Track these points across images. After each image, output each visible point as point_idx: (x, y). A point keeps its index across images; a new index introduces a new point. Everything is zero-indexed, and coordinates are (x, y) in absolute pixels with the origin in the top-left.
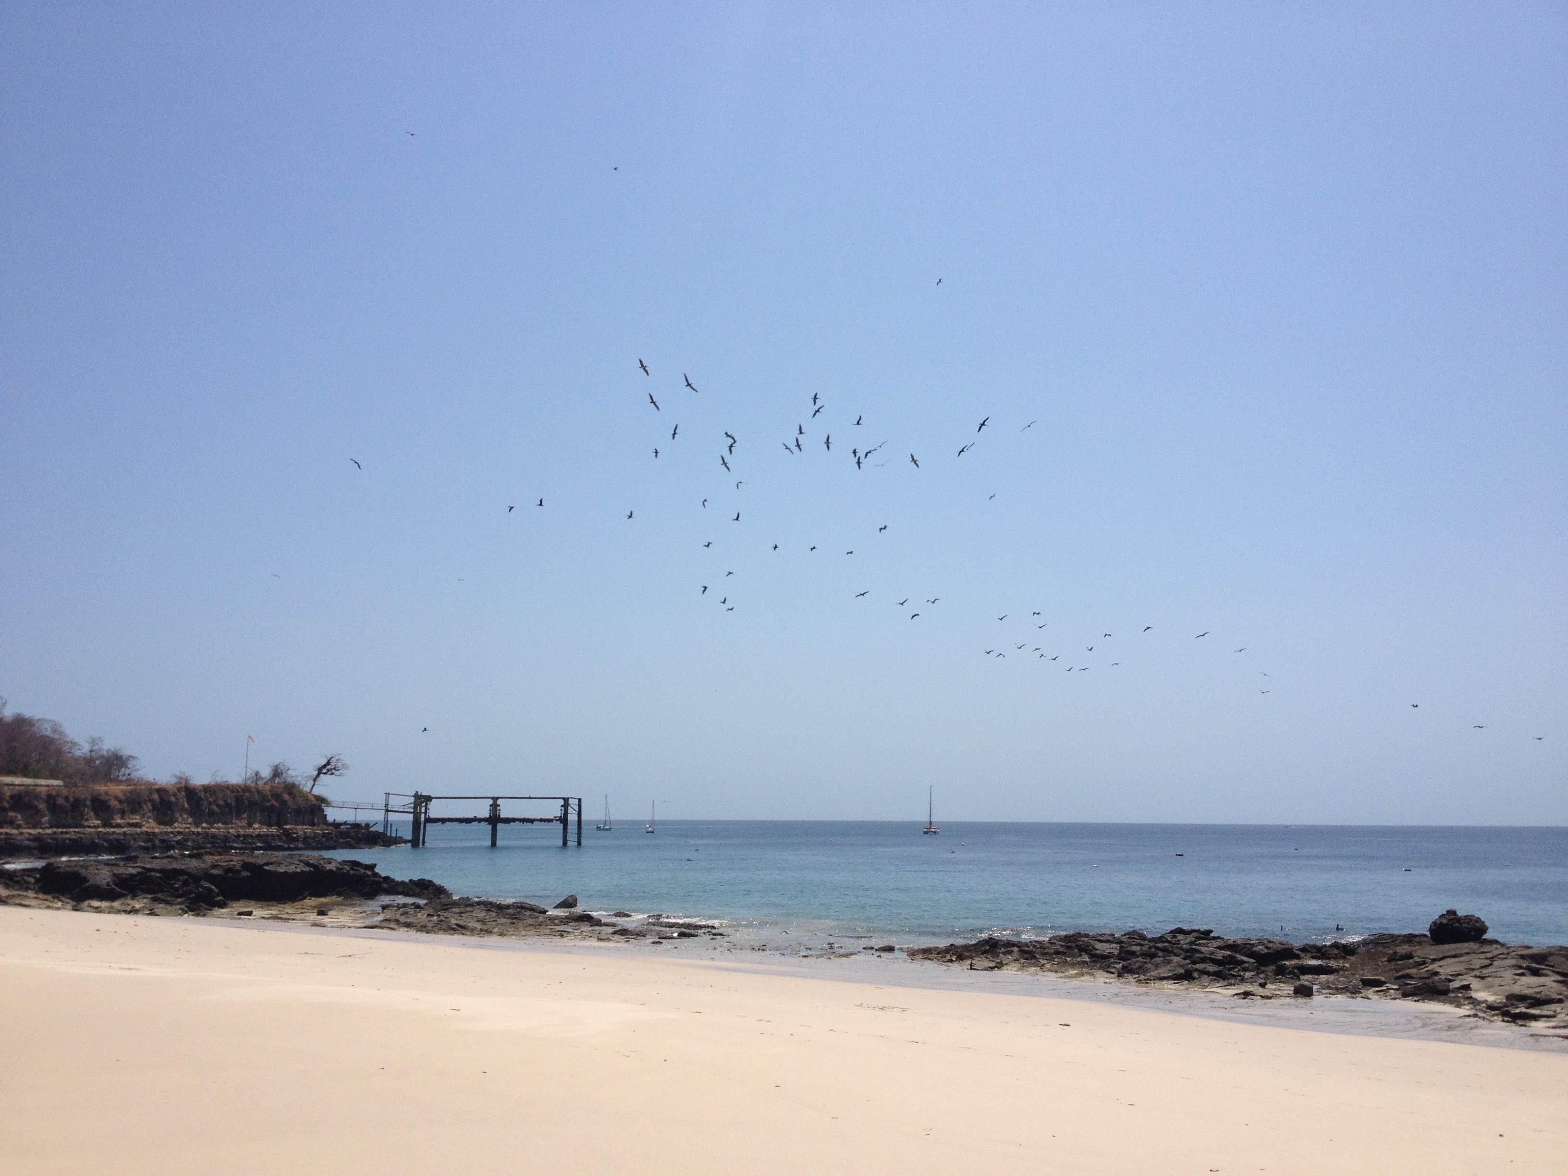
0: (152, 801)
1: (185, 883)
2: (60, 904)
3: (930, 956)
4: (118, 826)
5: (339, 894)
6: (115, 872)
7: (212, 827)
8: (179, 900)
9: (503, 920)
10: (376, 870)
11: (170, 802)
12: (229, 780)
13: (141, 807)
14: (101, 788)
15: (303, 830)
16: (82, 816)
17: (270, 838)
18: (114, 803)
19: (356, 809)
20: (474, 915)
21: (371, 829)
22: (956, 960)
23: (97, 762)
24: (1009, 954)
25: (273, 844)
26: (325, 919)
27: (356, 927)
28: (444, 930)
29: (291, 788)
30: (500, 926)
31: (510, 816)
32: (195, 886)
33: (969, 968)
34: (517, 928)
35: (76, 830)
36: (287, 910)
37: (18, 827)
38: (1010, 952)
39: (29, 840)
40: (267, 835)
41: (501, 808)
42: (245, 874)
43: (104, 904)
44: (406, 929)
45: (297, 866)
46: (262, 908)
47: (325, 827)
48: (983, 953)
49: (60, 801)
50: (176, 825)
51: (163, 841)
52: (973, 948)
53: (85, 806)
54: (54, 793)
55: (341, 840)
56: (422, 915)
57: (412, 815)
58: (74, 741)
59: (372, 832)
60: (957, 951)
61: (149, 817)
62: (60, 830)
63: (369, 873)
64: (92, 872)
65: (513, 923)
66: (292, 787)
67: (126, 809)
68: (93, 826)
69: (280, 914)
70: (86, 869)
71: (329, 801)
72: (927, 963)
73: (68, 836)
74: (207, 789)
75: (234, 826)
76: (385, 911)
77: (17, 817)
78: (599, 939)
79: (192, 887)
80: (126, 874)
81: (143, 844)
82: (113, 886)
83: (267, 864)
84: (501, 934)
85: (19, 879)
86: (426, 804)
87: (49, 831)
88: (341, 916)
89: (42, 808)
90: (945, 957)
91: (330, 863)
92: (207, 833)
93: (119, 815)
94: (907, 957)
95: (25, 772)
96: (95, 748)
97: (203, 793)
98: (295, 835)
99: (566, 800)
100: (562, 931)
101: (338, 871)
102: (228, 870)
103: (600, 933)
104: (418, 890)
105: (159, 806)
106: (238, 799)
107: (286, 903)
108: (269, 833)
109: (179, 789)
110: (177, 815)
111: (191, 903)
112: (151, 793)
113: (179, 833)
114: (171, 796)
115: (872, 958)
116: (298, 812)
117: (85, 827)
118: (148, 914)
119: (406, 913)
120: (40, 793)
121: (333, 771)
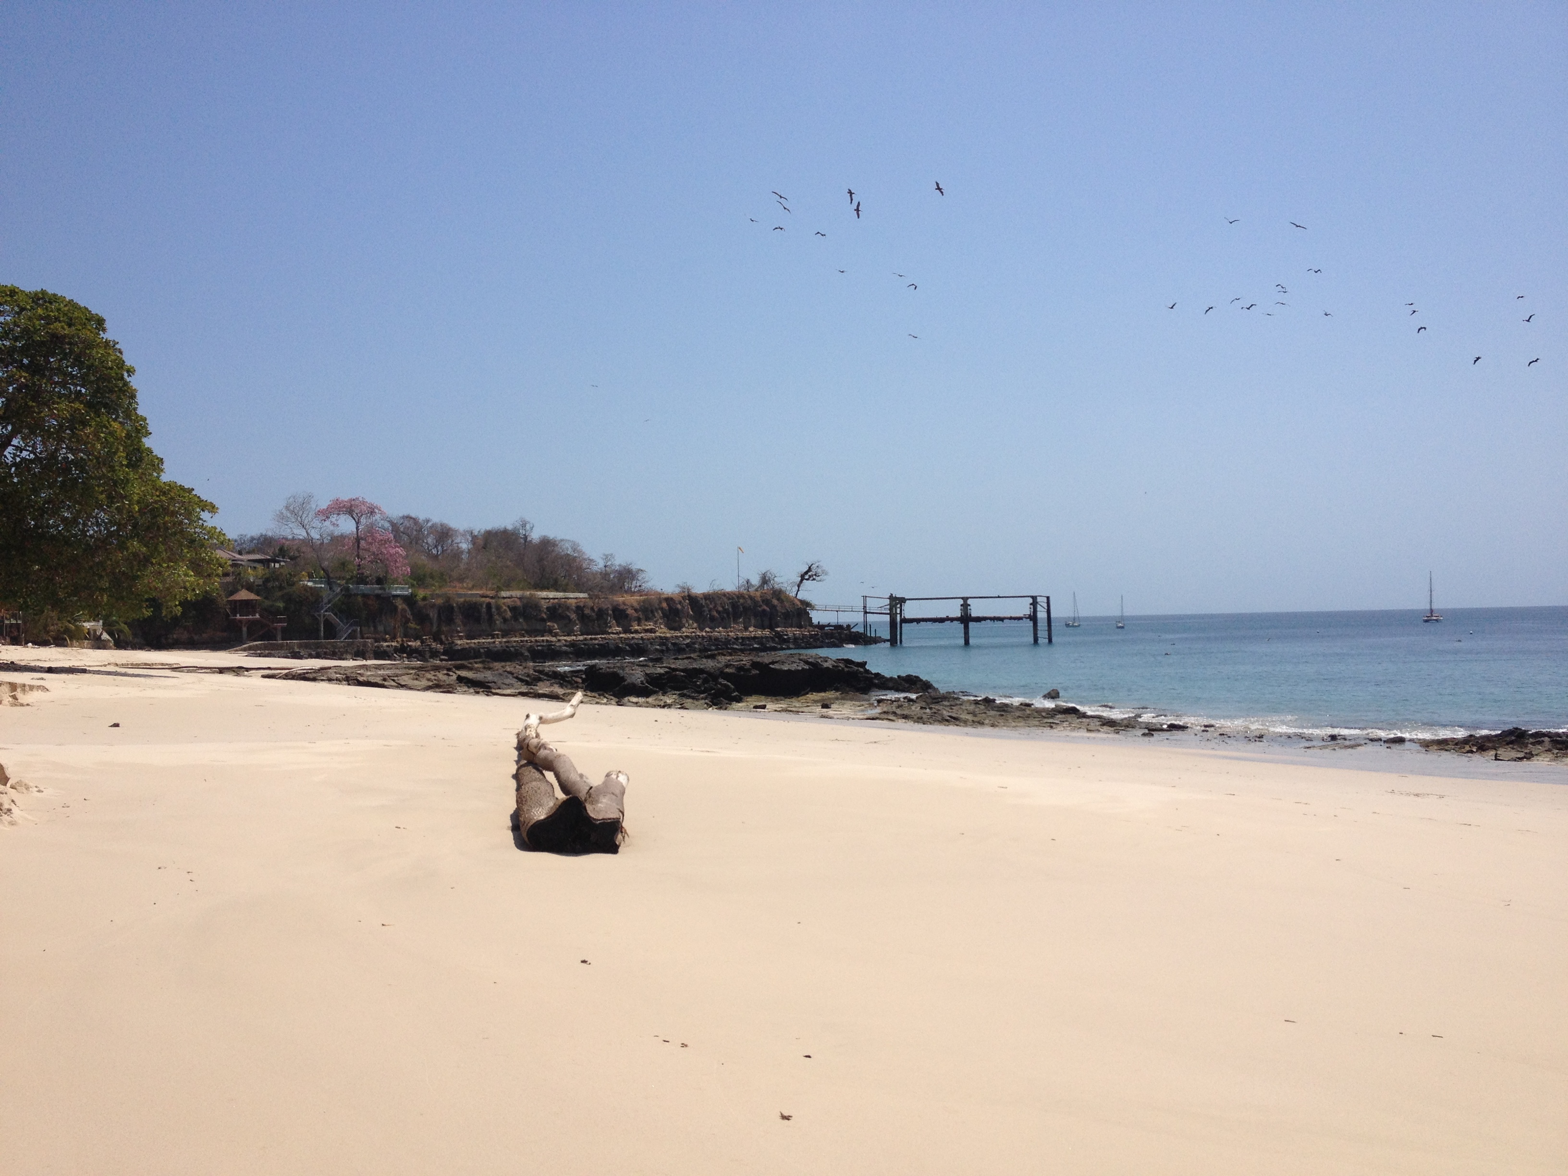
0: (662, 609)
1: (705, 681)
2: (605, 700)
3: (1446, 747)
4: (636, 632)
5: (837, 690)
6: (648, 672)
7: (714, 631)
8: (702, 695)
9: (992, 713)
10: (867, 667)
11: (677, 609)
12: (725, 589)
13: (654, 615)
14: (619, 599)
15: (792, 632)
16: (606, 623)
17: (764, 640)
18: (630, 611)
19: (837, 611)
20: (964, 707)
21: (852, 630)
22: (1477, 751)
23: (612, 576)
24: (1539, 744)
25: (768, 645)
26: (830, 712)
27: (859, 719)
28: (939, 721)
29: (778, 594)
30: (990, 718)
31: (981, 615)
32: (714, 683)
33: (1494, 758)
34: (1007, 720)
35: (603, 636)
36: (794, 704)
37: (556, 635)
38: (1540, 743)
39: (565, 646)
40: (762, 638)
41: (971, 607)
42: (755, 672)
43: (641, 700)
44: (904, 720)
45: (798, 664)
46: (772, 702)
47: (811, 629)
48: (1508, 744)
49: (587, 611)
50: (684, 629)
51: (674, 644)
52: (1496, 739)
53: (608, 614)
54: (582, 604)
55: (827, 641)
56: (916, 708)
57: (889, 616)
58: (591, 558)
59: (853, 632)
60: (1478, 742)
61: (661, 624)
62: (590, 637)
63: (862, 670)
64: (628, 672)
65: (1002, 715)
66: (780, 593)
67: (641, 617)
68: (615, 633)
69: (789, 707)
70: (623, 670)
71: (813, 604)
72: (1445, 754)
73: (597, 642)
74: (707, 597)
75: (732, 629)
76: (880, 704)
77: (554, 626)
78: (1089, 731)
79: (712, 684)
80: (656, 674)
81: (658, 647)
82: (647, 684)
83: (773, 663)
84: (993, 726)
85: (570, 679)
86: (901, 606)
87: (581, 638)
88: (844, 709)
89: (573, 618)
90: (1464, 748)
91: (826, 661)
92: (710, 637)
93: (636, 622)
94: (1420, 748)
95: (556, 587)
96: (609, 563)
97: (704, 600)
98: (785, 637)
99: (1034, 598)
100: (1050, 723)
101: (834, 668)
102: (740, 668)
103: (1088, 725)
104: (907, 685)
105: (668, 613)
106: (734, 606)
107: (792, 698)
108: (763, 635)
109: (683, 598)
110: (684, 621)
111: (712, 699)
112: (660, 602)
113: (687, 637)
114: (677, 604)
115: (1382, 749)
116: (787, 616)
117: (609, 633)
118: (679, 708)
119: (901, 706)
120: (571, 604)
121: (814, 577)
